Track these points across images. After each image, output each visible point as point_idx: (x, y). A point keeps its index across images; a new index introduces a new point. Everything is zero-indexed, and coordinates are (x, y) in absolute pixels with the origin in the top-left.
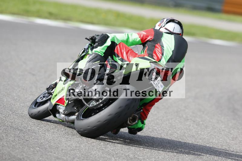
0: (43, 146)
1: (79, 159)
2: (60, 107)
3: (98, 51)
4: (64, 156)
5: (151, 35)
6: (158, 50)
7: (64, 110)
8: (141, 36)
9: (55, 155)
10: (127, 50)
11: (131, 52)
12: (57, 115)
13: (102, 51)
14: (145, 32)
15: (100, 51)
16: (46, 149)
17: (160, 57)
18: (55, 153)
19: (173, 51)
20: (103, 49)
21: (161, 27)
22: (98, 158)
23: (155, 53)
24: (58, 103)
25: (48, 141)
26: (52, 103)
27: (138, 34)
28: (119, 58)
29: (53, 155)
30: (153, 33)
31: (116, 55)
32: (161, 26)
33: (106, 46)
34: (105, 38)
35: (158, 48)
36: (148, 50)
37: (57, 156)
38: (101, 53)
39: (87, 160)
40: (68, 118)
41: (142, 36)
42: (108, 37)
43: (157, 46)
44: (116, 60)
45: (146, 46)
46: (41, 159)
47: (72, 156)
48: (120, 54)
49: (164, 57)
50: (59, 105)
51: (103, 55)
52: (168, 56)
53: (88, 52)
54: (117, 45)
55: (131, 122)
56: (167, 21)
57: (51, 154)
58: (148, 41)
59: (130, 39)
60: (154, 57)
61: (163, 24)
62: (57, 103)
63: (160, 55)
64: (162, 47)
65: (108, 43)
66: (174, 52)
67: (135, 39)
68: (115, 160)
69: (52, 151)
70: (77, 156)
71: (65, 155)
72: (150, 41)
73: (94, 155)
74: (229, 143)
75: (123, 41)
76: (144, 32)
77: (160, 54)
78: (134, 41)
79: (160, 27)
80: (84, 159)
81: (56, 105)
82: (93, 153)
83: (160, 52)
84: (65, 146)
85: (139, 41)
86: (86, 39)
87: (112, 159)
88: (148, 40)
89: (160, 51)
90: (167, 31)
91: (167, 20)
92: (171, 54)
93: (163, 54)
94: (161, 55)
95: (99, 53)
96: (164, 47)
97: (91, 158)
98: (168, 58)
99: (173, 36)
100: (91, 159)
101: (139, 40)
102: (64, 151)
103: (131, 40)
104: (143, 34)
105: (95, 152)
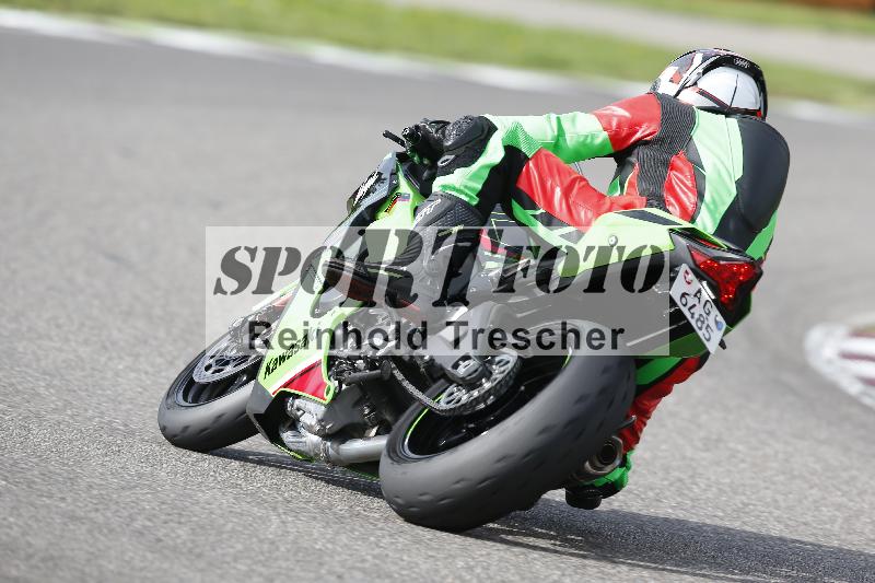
0: (19, 475)
1: (150, 520)
2: (302, 406)
3: (457, 186)
4: (97, 510)
5: (651, 120)
6: (680, 180)
7: (320, 417)
8: (610, 124)
9: (63, 505)
10: (567, 181)
11: (580, 189)
12: (287, 436)
13: (471, 184)
14: (626, 109)
15: (466, 187)
16: (30, 483)
17: (690, 207)
18: (63, 499)
19: (738, 183)
20: (473, 177)
21: (683, 87)
22: (222, 516)
23: (672, 190)
24: (293, 391)
25: (40, 456)
26: (264, 391)
27: (600, 117)
28: (538, 212)
29: (57, 507)
30: (658, 113)
31: (526, 200)
32: (681, 83)
33: (487, 166)
34: (480, 133)
35: (682, 172)
36: (642, 176)
37: (73, 511)
38: (466, 195)
39: (180, 523)
40: (335, 446)
41: (614, 124)
42: (492, 129)
43: (679, 163)
44: (523, 220)
45: (633, 165)
46: (11, 519)
47: (124, 508)
48: (539, 198)
49: (707, 206)
50: (298, 397)
51: (474, 203)
52: (724, 203)
53: (397, 186)
54: (527, 159)
55: (599, 465)
56: (704, 65)
57: (48, 502)
58: (641, 142)
59: (568, 137)
60: (670, 209)
61: (690, 75)
62: (288, 390)
63: (689, 200)
64: (696, 165)
65: (494, 153)
66: (745, 186)
67: (587, 136)
68: (283, 522)
69: (54, 490)
70: (144, 509)
71: (100, 507)
72: (647, 143)
73: (208, 506)
74: (692, 459)
75: (546, 146)
76: (620, 106)
77: (690, 194)
78: (584, 144)
79: (678, 87)
80: (171, 520)
81: (282, 397)
82: (201, 500)
83: (690, 185)
84: (101, 474)
85: (603, 145)
86: (388, 135)
87: (270, 521)
88: (639, 140)
89: (689, 183)
90: (711, 104)
91: (704, 60)
92: (734, 192)
93: (701, 196)
94: (693, 198)
95: (461, 192)
96: (703, 168)
97: (196, 516)
98: (723, 209)
99: (733, 122)
100: (195, 519)
101: (604, 141)
102: (95, 492)
103: (571, 140)
104: (620, 117)
105: (209, 494)
